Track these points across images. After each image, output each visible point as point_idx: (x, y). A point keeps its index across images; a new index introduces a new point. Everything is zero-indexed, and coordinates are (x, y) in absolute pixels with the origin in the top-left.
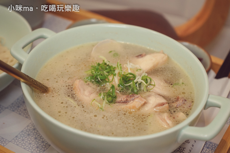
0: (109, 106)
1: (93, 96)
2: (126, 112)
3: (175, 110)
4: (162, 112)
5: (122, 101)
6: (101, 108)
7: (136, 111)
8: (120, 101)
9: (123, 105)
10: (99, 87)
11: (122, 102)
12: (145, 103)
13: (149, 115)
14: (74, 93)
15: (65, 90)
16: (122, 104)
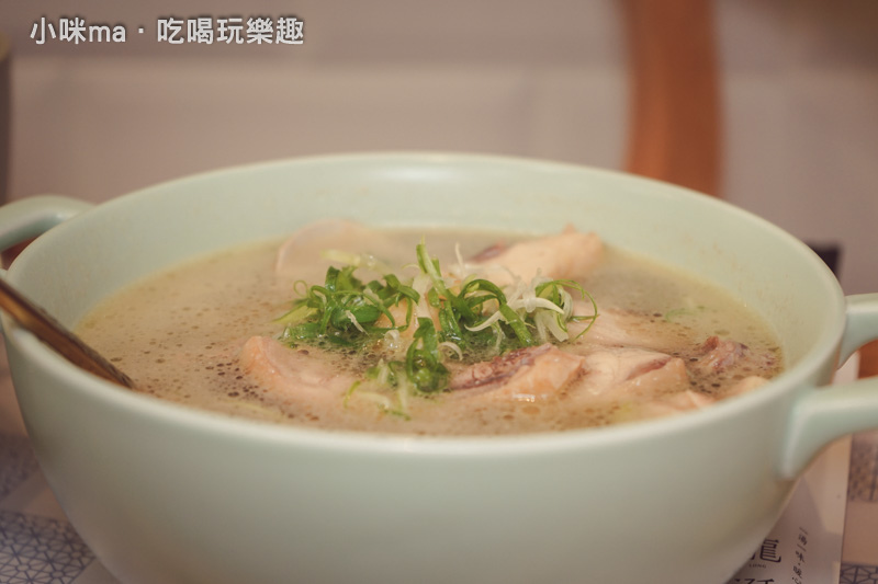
0: (428, 402)
1: (342, 382)
2: (512, 410)
3: (715, 380)
4: (665, 392)
5: (476, 380)
6: (394, 413)
7: (552, 402)
8: (469, 382)
9: (490, 390)
10: (356, 356)
11: (477, 382)
12: (581, 374)
13: (617, 408)
14: (255, 383)
15: (207, 381)
16: (481, 389)
